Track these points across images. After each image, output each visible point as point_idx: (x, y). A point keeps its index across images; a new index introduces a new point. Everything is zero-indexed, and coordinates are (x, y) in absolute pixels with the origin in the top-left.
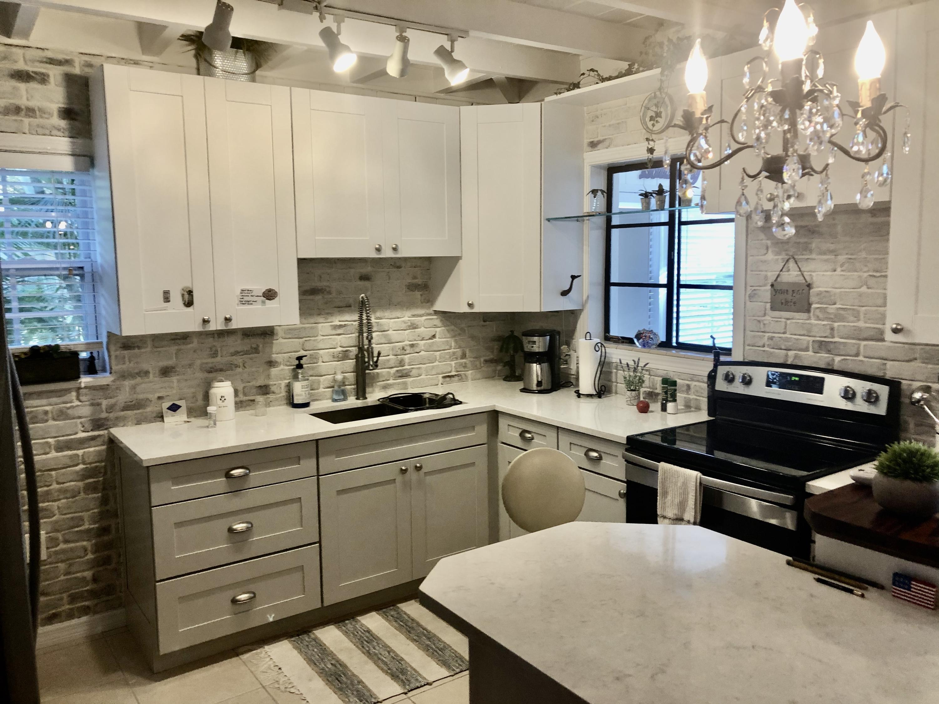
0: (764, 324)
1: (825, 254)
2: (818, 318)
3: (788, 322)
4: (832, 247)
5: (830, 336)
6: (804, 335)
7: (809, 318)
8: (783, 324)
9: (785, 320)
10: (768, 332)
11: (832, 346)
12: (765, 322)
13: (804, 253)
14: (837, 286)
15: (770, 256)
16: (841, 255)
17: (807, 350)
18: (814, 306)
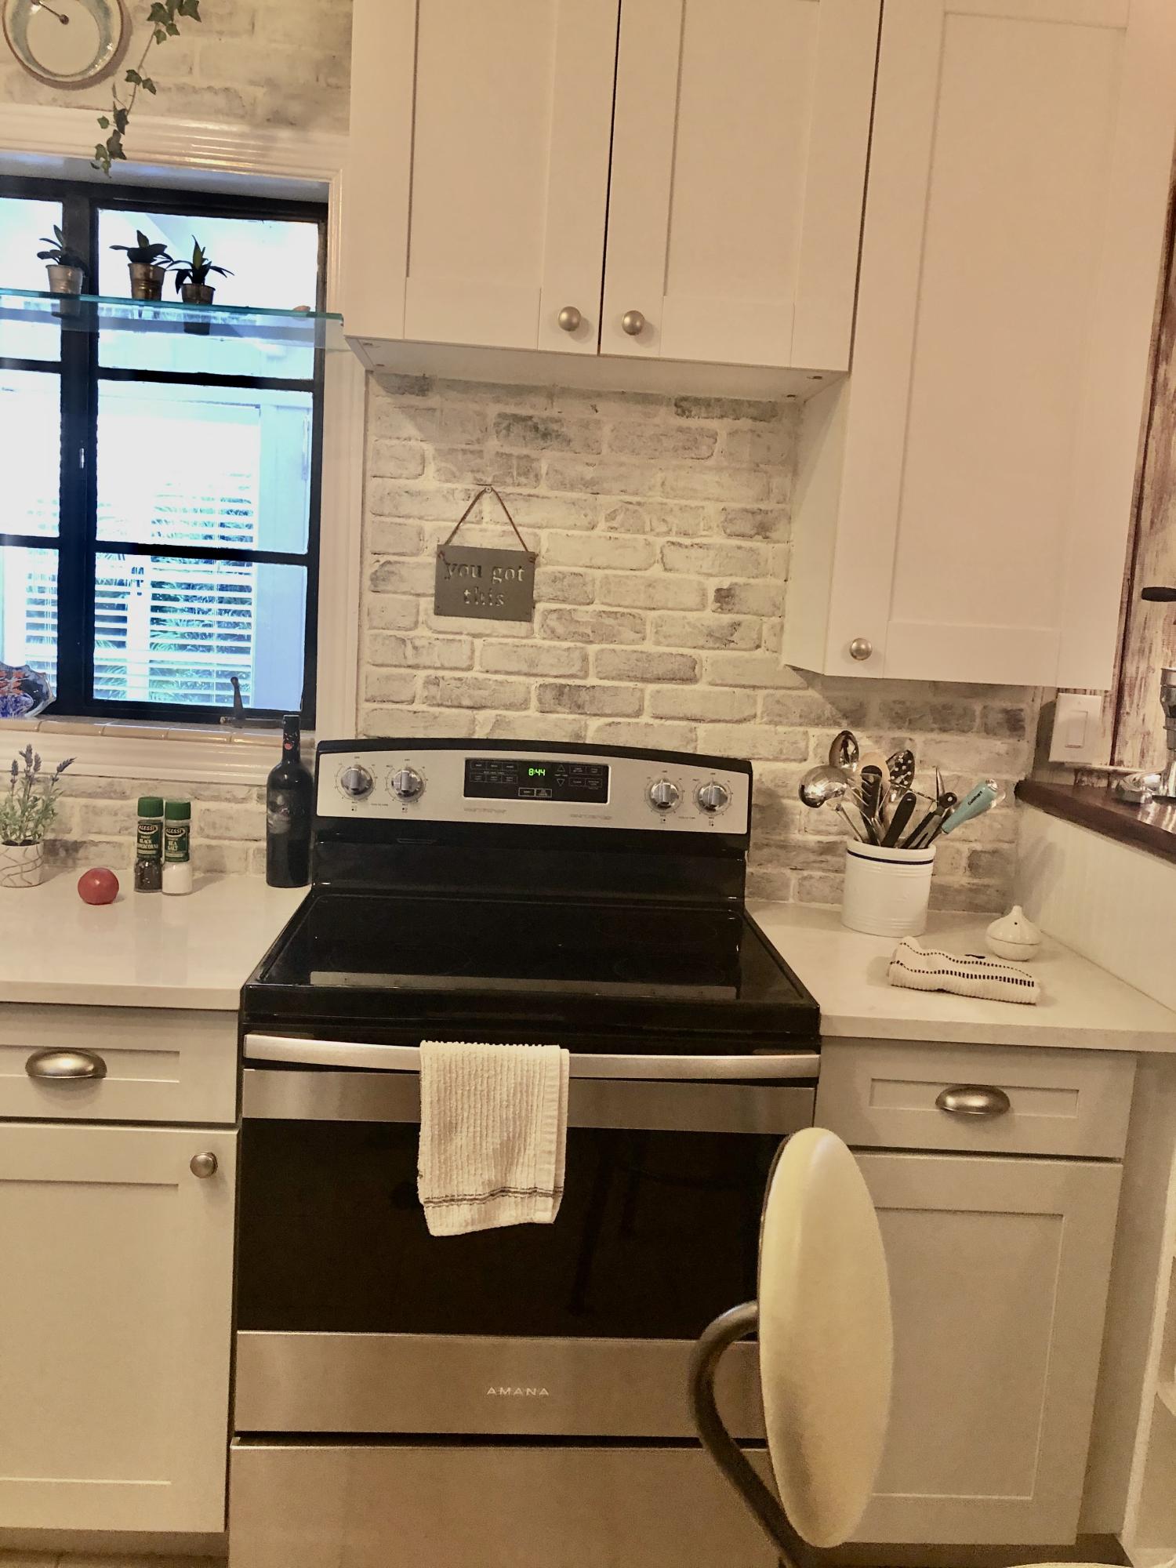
0: (415, 648)
1: (572, 488)
2: (554, 635)
3: (478, 642)
4: (589, 473)
5: (581, 674)
6: (518, 673)
7: (530, 635)
8: (466, 649)
9: (470, 638)
10: (425, 668)
11: (585, 696)
12: (418, 643)
13: (523, 480)
14: (598, 561)
15: (430, 481)
16: (609, 492)
17: (524, 705)
18: (540, 607)
